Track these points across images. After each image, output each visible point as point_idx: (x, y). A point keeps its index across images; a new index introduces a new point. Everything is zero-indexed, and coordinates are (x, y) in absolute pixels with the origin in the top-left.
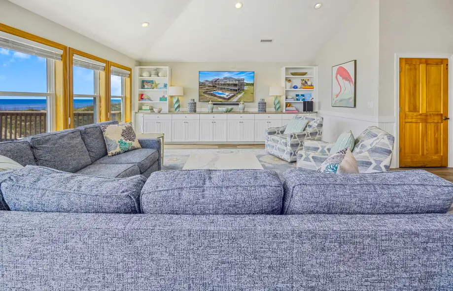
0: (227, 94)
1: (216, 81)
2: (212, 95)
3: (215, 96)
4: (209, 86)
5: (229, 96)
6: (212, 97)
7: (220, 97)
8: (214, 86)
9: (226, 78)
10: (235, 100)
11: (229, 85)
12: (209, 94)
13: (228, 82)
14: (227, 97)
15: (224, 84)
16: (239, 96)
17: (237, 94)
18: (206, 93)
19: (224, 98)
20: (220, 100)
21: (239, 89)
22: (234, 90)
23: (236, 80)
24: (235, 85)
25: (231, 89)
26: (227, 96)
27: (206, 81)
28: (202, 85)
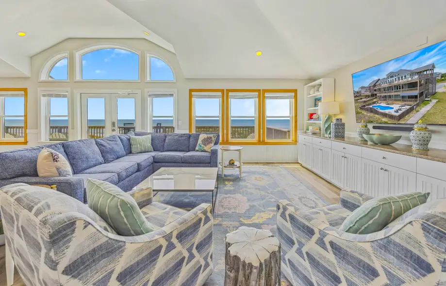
0: (396, 107)
1: (375, 85)
2: (372, 111)
3: (376, 112)
4: (367, 96)
5: (400, 112)
6: (372, 115)
7: (385, 115)
8: (373, 95)
9: (391, 75)
10: (412, 119)
11: (397, 87)
12: (367, 110)
13: (396, 83)
14: (397, 114)
15: (390, 88)
16: (424, 109)
17: (418, 105)
18: (362, 108)
19: (391, 117)
20: (384, 120)
21: (421, 94)
22: (410, 97)
23: (412, 73)
24: (412, 85)
25: (403, 97)
26: (397, 111)
27: (362, 88)
28: (357, 95)
